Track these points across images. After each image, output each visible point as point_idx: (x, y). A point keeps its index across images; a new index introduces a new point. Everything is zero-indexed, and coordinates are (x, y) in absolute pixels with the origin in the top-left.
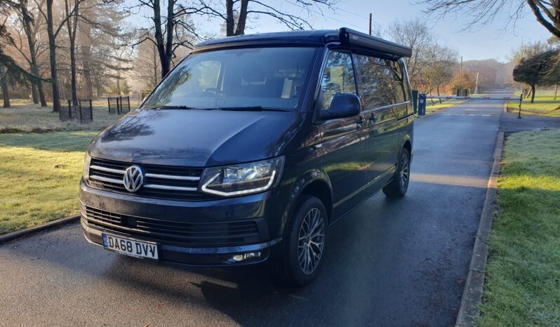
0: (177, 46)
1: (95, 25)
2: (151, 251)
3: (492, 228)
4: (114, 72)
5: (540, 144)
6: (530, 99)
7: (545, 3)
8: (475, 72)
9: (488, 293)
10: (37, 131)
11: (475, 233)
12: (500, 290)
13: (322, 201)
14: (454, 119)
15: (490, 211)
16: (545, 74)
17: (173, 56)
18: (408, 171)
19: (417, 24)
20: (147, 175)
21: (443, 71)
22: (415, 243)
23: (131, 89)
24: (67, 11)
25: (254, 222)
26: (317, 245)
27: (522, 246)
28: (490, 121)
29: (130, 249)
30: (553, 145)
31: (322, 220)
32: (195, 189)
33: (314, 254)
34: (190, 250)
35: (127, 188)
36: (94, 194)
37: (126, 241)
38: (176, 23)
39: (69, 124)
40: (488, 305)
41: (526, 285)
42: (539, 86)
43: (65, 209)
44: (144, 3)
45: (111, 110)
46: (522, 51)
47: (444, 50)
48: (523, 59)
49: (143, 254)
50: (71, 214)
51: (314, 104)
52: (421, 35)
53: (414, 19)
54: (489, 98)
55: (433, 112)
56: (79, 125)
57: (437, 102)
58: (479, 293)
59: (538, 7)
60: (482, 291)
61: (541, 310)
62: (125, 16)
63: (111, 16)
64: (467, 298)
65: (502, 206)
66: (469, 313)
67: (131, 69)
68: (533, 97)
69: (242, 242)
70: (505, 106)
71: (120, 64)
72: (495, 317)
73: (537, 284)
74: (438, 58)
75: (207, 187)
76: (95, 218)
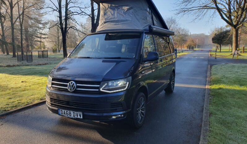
0: (69, 29)
1: (31, 19)
2: (79, 115)
3: (210, 104)
4: (39, 39)
5: (225, 70)
6: (219, 50)
7: (224, 11)
8: (196, 39)
9: (210, 129)
10: (9, 66)
11: (203, 106)
12: (215, 128)
13: (145, 94)
14: (189, 59)
15: (208, 97)
16: (225, 40)
17: (67, 33)
18: (174, 82)
19: (172, 19)
20: (78, 85)
21: (183, 39)
22: (180, 111)
23: (46, 47)
24: (19, 13)
25: (121, 103)
26: (143, 112)
27: (222, 111)
28: (204, 60)
29: (70, 115)
30: (230, 70)
31: (144, 102)
32: (98, 90)
33: (142, 115)
34: (96, 114)
35: (69, 90)
36: (54, 93)
37: (69, 111)
38: (69, 18)
39: (23, 63)
40: (211, 133)
41: (225, 126)
42: (223, 45)
43: (32, 100)
44: (55, 10)
45: (39, 56)
46: (215, 31)
47: (183, 30)
48: (216, 34)
49: (76, 117)
50: (35, 102)
51: (141, 56)
52: (173, 24)
53: (170, 17)
54: (203, 51)
55: (180, 56)
56: (27, 63)
57: (181, 52)
58: (207, 129)
59: (222, 13)
60: (208, 128)
61: (231, 135)
62: (44, 15)
63: (38, 15)
64: (203, 131)
65: (213, 95)
66: (205, 137)
67: (47, 38)
68: (220, 50)
69: (116, 111)
70: (209, 53)
71: (41, 36)
72: (215, 138)
73: (229, 125)
74: (181, 33)
75: (102, 89)
76: (55, 103)
